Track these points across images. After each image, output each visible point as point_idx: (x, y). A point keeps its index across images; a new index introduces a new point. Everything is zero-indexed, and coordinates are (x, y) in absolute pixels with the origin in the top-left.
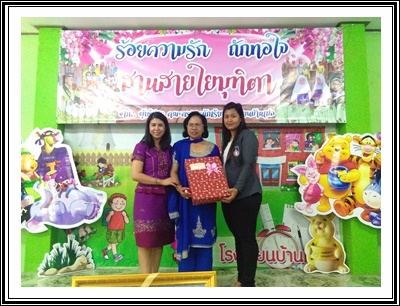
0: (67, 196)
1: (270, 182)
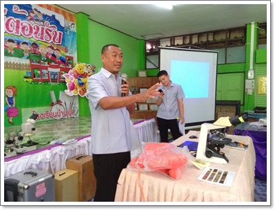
1: (54, 80)
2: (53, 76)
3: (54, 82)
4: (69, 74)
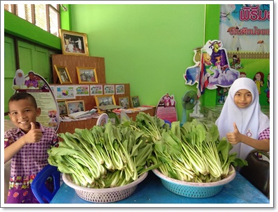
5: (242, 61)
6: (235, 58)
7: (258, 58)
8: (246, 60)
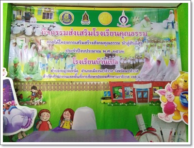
0: (9, 113)
1: (143, 100)
2: (140, 95)
3: (143, 102)
4: (165, 89)
5: (44, 93)
6: (34, 91)
7: (65, 89)
8: (49, 92)
